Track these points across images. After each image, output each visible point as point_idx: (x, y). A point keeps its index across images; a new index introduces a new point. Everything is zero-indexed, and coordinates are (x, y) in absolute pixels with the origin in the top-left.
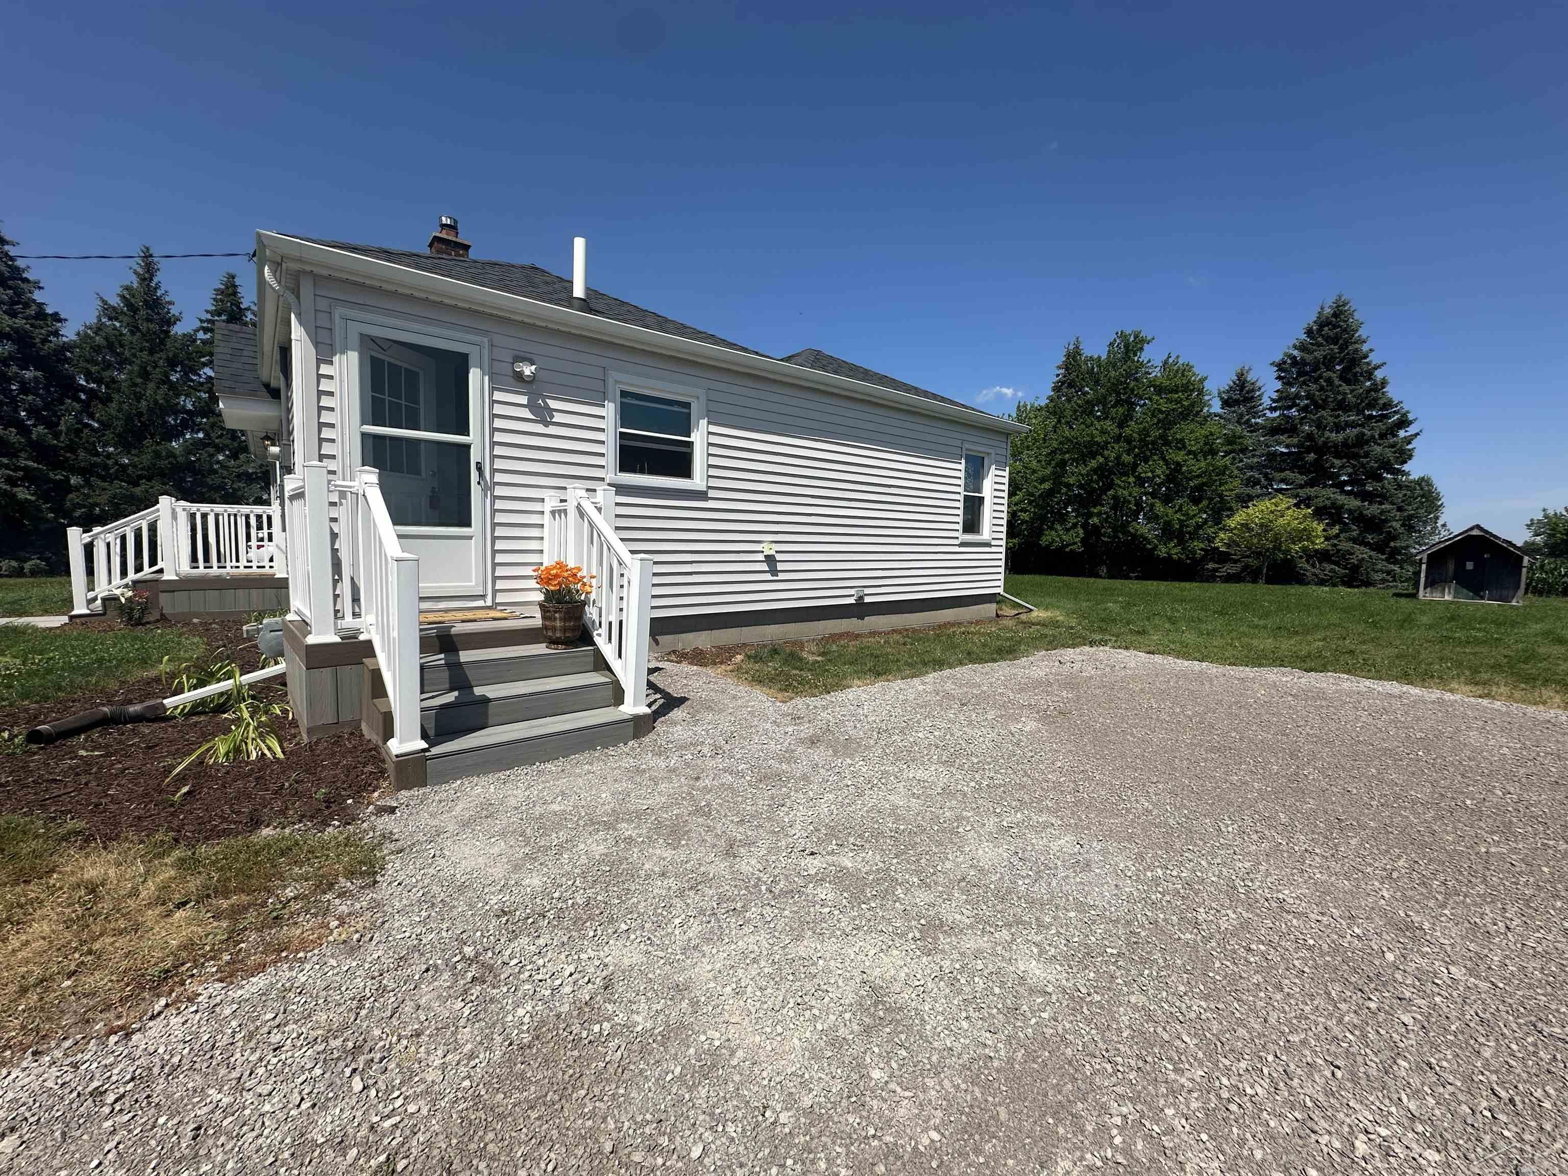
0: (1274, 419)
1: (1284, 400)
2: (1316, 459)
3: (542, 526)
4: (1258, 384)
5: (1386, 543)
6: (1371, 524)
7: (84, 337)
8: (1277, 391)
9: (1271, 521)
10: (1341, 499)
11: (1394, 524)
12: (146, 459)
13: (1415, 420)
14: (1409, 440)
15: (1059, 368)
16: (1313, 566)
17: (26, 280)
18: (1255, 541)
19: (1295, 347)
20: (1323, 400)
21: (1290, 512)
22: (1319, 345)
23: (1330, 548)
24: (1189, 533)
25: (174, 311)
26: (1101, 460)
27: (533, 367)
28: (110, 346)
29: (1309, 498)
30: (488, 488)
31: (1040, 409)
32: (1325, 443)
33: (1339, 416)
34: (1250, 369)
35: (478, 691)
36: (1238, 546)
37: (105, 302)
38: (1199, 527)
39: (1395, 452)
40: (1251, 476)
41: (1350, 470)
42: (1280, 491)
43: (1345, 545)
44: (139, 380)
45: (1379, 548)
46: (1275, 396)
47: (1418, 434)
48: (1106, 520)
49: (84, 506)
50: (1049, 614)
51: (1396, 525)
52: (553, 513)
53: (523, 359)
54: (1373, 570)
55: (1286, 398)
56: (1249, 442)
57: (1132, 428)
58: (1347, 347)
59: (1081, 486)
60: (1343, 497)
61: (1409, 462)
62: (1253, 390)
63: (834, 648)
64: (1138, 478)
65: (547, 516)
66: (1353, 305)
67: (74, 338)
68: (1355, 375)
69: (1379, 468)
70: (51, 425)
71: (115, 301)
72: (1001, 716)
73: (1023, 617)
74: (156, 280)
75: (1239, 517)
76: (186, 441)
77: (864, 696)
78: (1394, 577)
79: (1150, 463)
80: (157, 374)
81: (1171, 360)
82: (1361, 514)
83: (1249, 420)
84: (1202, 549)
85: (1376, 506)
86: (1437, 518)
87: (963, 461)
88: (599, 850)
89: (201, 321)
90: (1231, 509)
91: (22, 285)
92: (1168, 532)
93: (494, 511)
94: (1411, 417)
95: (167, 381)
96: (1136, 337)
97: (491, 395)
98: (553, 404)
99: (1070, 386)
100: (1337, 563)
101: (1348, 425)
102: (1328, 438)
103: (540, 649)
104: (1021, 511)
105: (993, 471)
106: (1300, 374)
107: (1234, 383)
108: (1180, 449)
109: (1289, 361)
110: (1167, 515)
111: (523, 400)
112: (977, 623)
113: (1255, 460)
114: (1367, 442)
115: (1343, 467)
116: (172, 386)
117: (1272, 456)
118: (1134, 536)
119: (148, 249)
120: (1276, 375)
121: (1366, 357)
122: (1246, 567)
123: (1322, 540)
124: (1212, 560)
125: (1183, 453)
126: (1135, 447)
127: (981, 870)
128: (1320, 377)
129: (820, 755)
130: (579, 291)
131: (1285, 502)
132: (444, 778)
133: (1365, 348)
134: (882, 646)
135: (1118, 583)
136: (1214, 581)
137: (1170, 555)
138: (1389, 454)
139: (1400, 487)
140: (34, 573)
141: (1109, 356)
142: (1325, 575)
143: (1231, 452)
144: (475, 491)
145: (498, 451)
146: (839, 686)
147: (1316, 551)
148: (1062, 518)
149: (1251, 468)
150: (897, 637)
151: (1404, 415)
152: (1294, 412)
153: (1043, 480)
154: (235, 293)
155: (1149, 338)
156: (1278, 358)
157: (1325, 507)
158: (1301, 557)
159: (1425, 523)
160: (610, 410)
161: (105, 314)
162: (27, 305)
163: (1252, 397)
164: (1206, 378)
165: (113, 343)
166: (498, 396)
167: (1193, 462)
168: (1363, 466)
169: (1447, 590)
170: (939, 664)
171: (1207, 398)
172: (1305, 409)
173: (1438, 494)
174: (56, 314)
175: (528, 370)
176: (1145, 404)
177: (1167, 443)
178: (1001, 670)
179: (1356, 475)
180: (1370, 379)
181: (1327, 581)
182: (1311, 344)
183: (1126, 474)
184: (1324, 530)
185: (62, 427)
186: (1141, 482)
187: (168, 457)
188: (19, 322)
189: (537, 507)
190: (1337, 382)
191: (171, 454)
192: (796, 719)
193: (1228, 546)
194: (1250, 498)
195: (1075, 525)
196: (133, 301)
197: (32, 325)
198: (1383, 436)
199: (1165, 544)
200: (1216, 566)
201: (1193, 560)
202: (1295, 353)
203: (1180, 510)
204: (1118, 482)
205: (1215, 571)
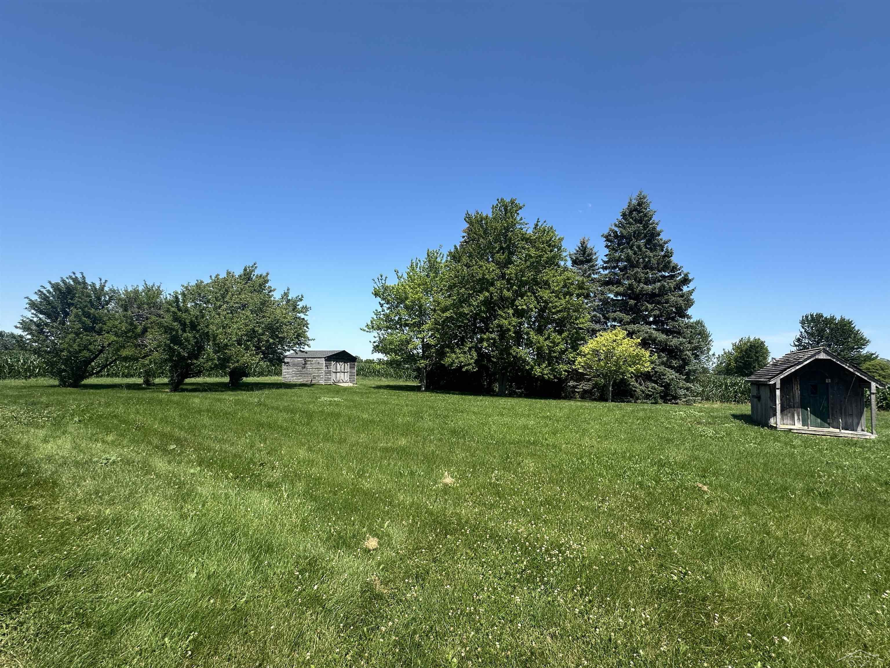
0: (606, 275)
1: (611, 262)
2: (635, 304)
4: (594, 251)
5: (683, 367)
6: (674, 353)
8: (607, 256)
9: (613, 348)
10: (654, 333)
13: (693, 279)
14: (690, 293)
16: (641, 384)
18: (603, 364)
19: (616, 225)
20: (637, 261)
21: (626, 341)
22: (631, 224)
23: (652, 370)
24: (555, 357)
26: (488, 294)
29: (636, 331)
32: (641, 292)
33: (647, 273)
34: (589, 240)
36: (591, 368)
38: (562, 352)
39: (683, 301)
42: (614, 326)
43: (660, 368)
45: (679, 370)
46: (605, 259)
47: (696, 288)
51: (688, 353)
54: (679, 387)
55: (613, 260)
57: (511, 270)
58: (648, 227)
61: (691, 309)
62: (591, 254)
64: (516, 310)
66: (648, 199)
68: (654, 246)
75: (591, 345)
79: (525, 298)
82: (667, 345)
83: (590, 275)
84: (565, 371)
85: (676, 339)
86: (709, 349)
90: (584, 339)
94: (690, 277)
96: (512, 203)
100: (656, 382)
101: (653, 280)
102: (642, 288)
106: (620, 243)
107: (580, 249)
108: (546, 289)
109: (612, 235)
110: (539, 342)
114: (666, 293)
117: (607, 301)
118: (516, 358)
120: (605, 244)
121: (659, 235)
123: (649, 364)
124: (572, 379)
125: (548, 291)
126: (513, 285)
128: (633, 245)
131: (621, 334)
133: (658, 229)
137: (543, 374)
138: (680, 302)
139: (687, 326)
141: (493, 216)
142: (649, 391)
147: (643, 372)
149: (594, 308)
151: (686, 275)
152: (618, 271)
155: (521, 205)
156: (606, 232)
157: (646, 339)
159: (703, 353)
163: (591, 259)
164: (562, 239)
167: (556, 299)
169: (796, 418)
171: (563, 255)
172: (625, 268)
173: (708, 332)
177: (537, 284)
179: (661, 316)
180: (663, 249)
181: (651, 396)
182: (626, 223)
184: (649, 356)
186: (519, 313)
190: (644, 249)
193: (584, 367)
199: (539, 365)
200: (575, 383)
201: (560, 379)
202: (616, 229)
203: (548, 338)
204: (500, 312)
205: (575, 387)
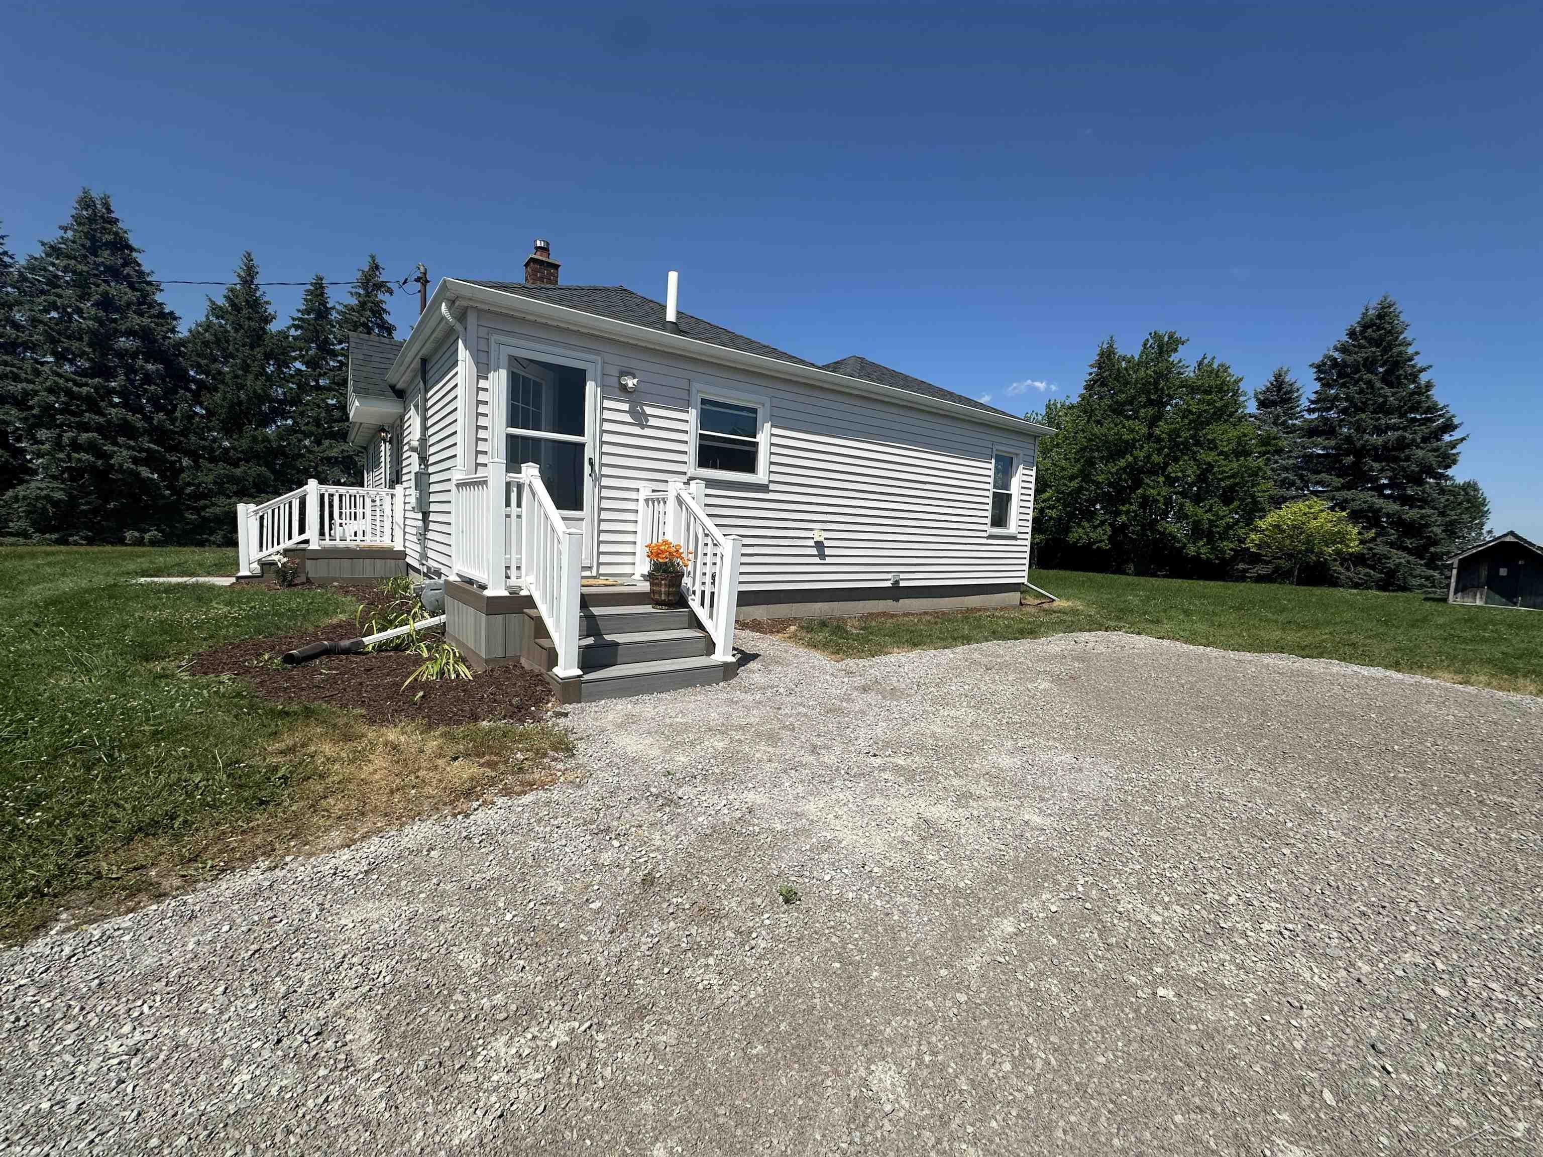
0: (1312, 421)
1: (1322, 402)
2: (1353, 463)
3: (637, 511)
4: (1296, 386)
5: (1426, 548)
6: (1409, 529)
7: (195, 334)
8: (1316, 392)
9: (1303, 523)
10: (1379, 502)
11: (1435, 529)
12: (245, 443)
13: (1461, 424)
14: (1453, 445)
15: (1092, 366)
16: (1348, 569)
17: (150, 283)
18: (1288, 542)
19: (1336, 349)
20: (1364, 403)
21: (1324, 515)
22: (1361, 347)
23: (1365, 551)
24: (1218, 533)
25: (271, 310)
26: (1130, 459)
27: (635, 381)
28: (218, 341)
29: (1346, 501)
30: (597, 479)
31: (1072, 407)
32: (1364, 446)
33: (1379, 418)
34: (1288, 371)
35: (608, 637)
36: (1269, 547)
37: (213, 303)
38: (1229, 527)
39: (1438, 456)
40: (1286, 478)
41: (1390, 474)
42: (1315, 493)
43: (1381, 549)
44: (240, 372)
45: (1418, 552)
46: (1313, 397)
47: (1463, 439)
48: (1135, 518)
49: (193, 485)
50: (1070, 603)
51: (1438, 530)
52: (647, 501)
53: (627, 374)
54: (1411, 575)
55: (1324, 400)
56: (1284, 444)
57: (1163, 428)
58: (1391, 349)
59: (1110, 485)
60: (1381, 501)
61: (1454, 467)
62: (1291, 392)
63: (874, 623)
64: (1168, 477)
65: (642, 502)
66: (1398, 307)
67: (187, 334)
68: (1398, 377)
69: (1422, 472)
70: (170, 413)
71: (221, 302)
72: (1021, 679)
73: (1046, 606)
74: (255, 282)
75: (1271, 519)
76: (278, 427)
77: (903, 660)
78: (1433, 582)
79: (1181, 463)
80: (255, 368)
81: (1206, 361)
82: (1400, 517)
83: (1285, 421)
84: (1231, 549)
85: (1416, 510)
86: (1483, 524)
87: (993, 461)
88: (720, 746)
89: (294, 319)
90: (1263, 510)
91: (148, 288)
92: (1197, 532)
93: (601, 498)
94: (1456, 421)
95: (263, 372)
96: (1170, 337)
97: (602, 403)
98: (648, 410)
99: (1103, 385)
100: (1373, 568)
101: (1389, 427)
102: (1367, 441)
103: (648, 609)
104: (1049, 508)
105: (1021, 470)
106: (1340, 375)
107: (1272, 384)
108: (1211, 449)
109: (1329, 363)
110: (1197, 515)
111: (626, 407)
112: (1002, 609)
113: (1291, 462)
114: (1408, 446)
115: (1382, 470)
116: (269, 378)
117: (1309, 458)
118: (1162, 534)
119: (249, 255)
120: (1315, 376)
121: (1411, 359)
122: (1277, 569)
123: (1357, 543)
124: (1243, 561)
125: (1213, 454)
126: (1165, 447)
127: (1001, 770)
128: (1360, 379)
129: (871, 698)
130: (671, 316)
131: (1318, 505)
132: (594, 697)
133: (1410, 350)
134: (916, 624)
135: (1142, 580)
136: (1244, 581)
137: (1199, 554)
138: (1432, 458)
139: (1442, 491)
140: (153, 543)
141: (1141, 357)
142: (1360, 578)
143: (1265, 453)
144: (588, 481)
145: (605, 449)
146: (880, 650)
147: (1351, 554)
148: (1090, 515)
149: (1286, 469)
150: (928, 618)
151: (1450, 419)
152: (1333, 414)
153: (1072, 478)
154: (322, 294)
155: (1183, 340)
156: (1318, 359)
157: (1362, 511)
158: (1335, 560)
159: (1470, 529)
160: (692, 415)
161: (213, 314)
162: (151, 306)
163: (1290, 398)
164: (1241, 380)
165: (221, 339)
166: (607, 403)
167: (1224, 463)
168: (1403, 469)
169: (1478, 596)
170: (967, 640)
171: (1242, 399)
172: (1344, 411)
173: (1484, 499)
174: (172, 313)
175: (631, 382)
176: (1177, 404)
177: (1198, 443)
178: (1023, 646)
179: (1396, 478)
180: (1414, 382)
181: (1361, 585)
182: (1354, 346)
183: (1155, 473)
184: (1360, 533)
185: (178, 414)
186: (1170, 481)
187: (263, 441)
188: (146, 321)
189: (633, 495)
190: (1378, 384)
191: (266, 439)
192: (849, 673)
193: (1259, 546)
194: (1285, 500)
195: (1102, 523)
196: (236, 301)
197: (157, 324)
198: (1425, 440)
199: (1194, 543)
200: (1247, 566)
201: (1223, 560)
202: (1336, 355)
203: (1210, 510)
204: (1147, 481)
205: (1245, 571)
